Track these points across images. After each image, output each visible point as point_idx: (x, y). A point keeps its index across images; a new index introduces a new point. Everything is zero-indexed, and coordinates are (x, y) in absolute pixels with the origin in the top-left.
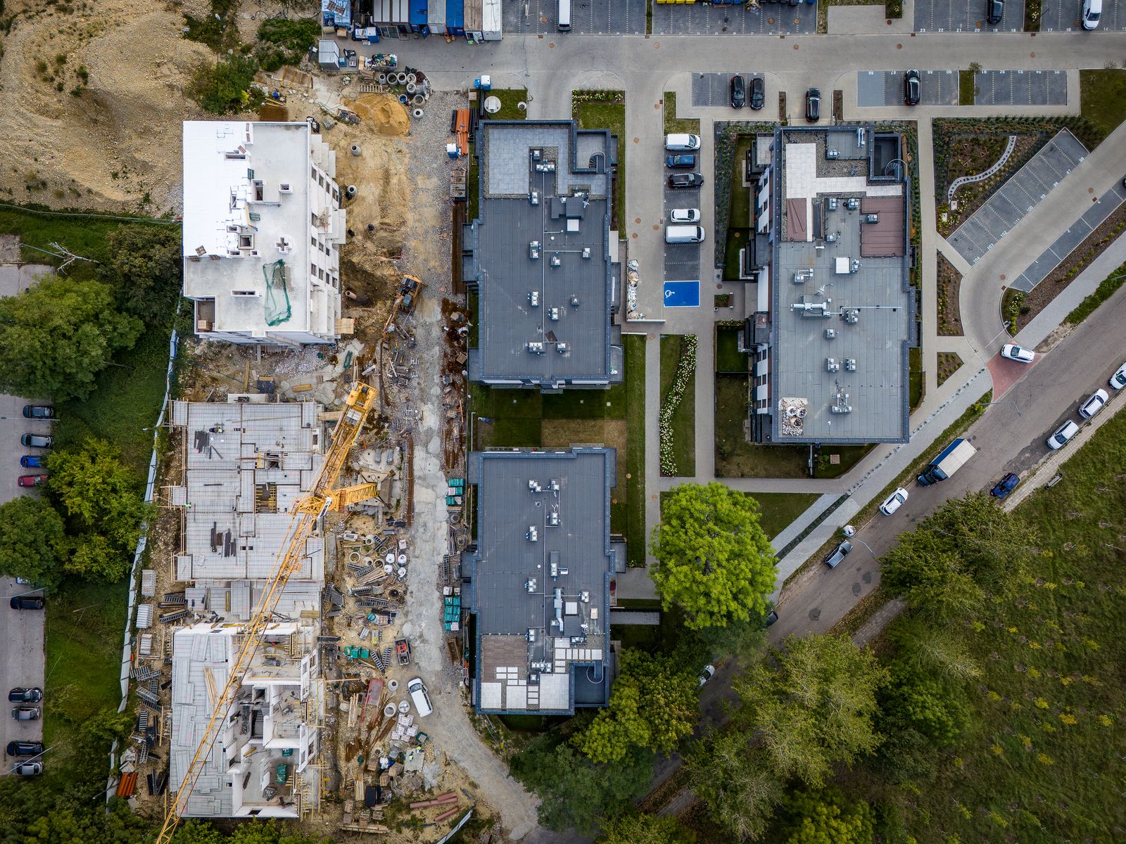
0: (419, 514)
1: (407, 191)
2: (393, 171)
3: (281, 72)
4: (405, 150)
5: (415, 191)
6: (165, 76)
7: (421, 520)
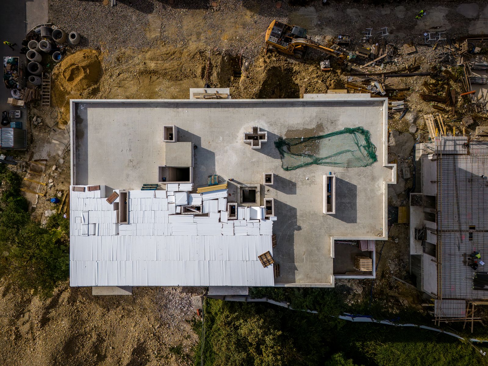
1: (164, 50)
2: (141, 67)
3: (29, 196)
4: (117, 53)
5: (163, 40)
6: (31, 328)
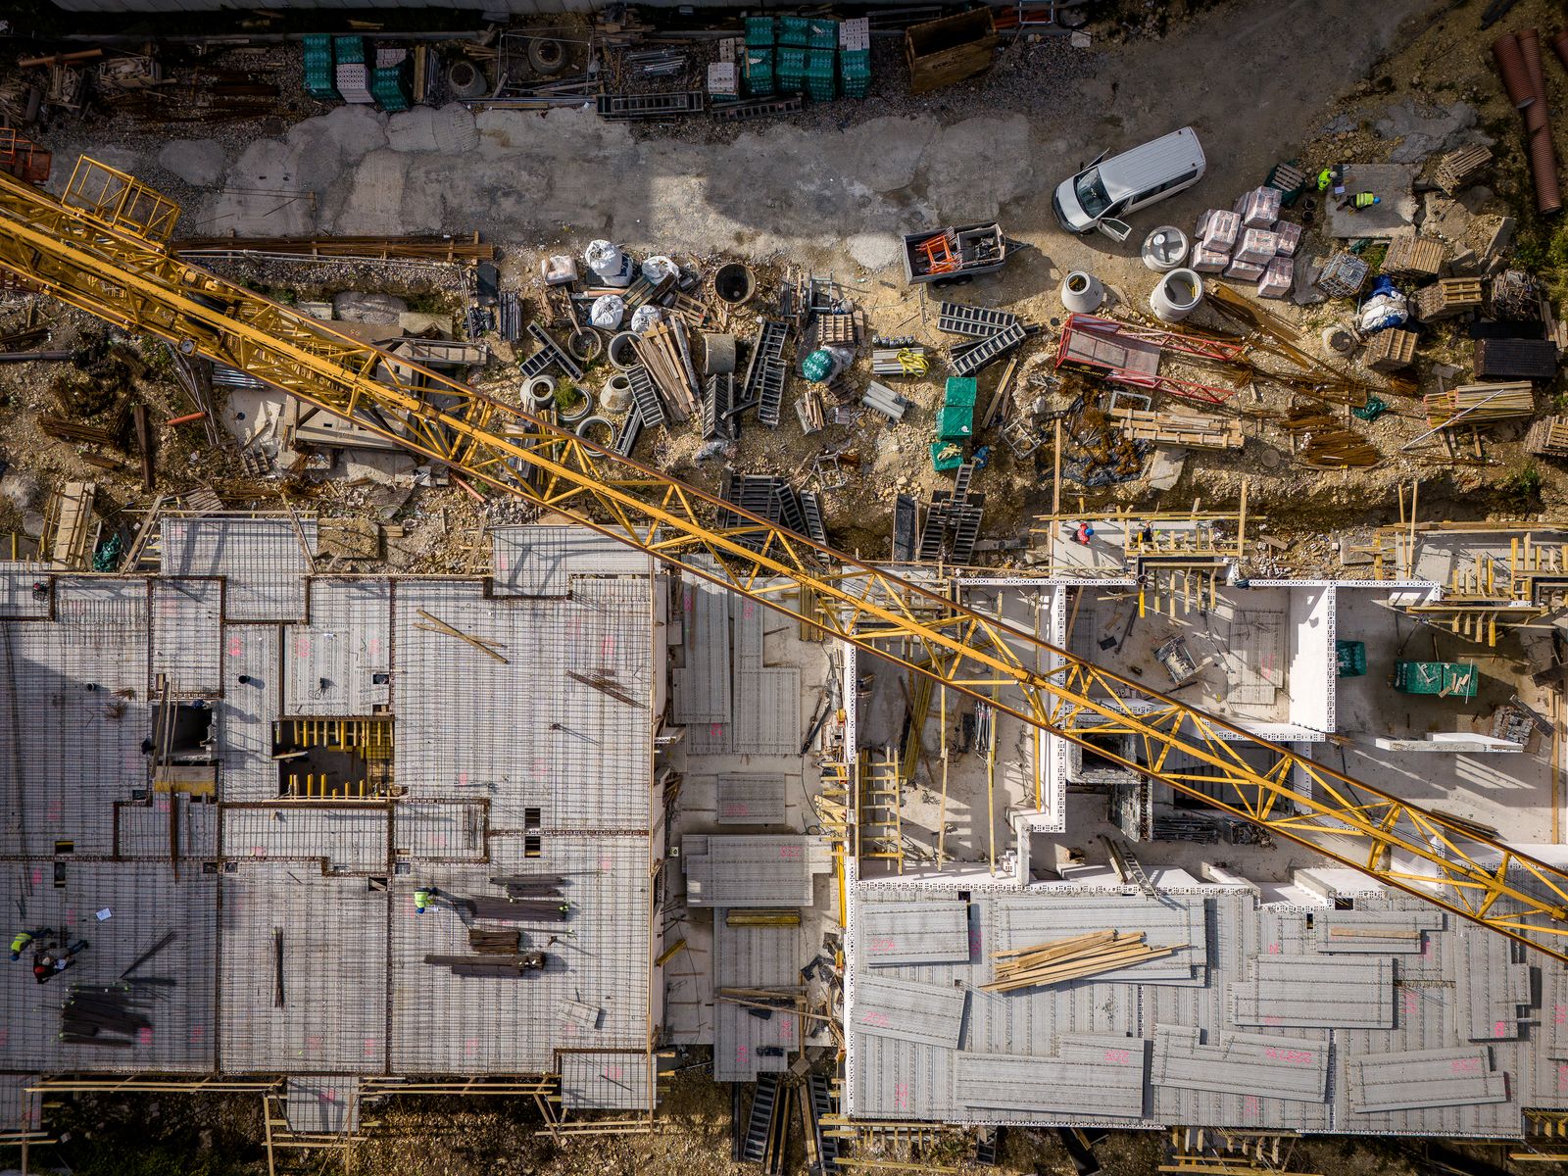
0: (449, 214)
7: (471, 206)
